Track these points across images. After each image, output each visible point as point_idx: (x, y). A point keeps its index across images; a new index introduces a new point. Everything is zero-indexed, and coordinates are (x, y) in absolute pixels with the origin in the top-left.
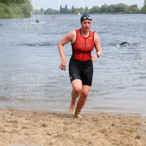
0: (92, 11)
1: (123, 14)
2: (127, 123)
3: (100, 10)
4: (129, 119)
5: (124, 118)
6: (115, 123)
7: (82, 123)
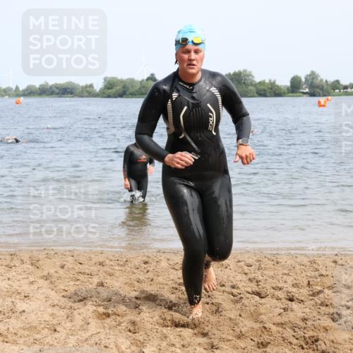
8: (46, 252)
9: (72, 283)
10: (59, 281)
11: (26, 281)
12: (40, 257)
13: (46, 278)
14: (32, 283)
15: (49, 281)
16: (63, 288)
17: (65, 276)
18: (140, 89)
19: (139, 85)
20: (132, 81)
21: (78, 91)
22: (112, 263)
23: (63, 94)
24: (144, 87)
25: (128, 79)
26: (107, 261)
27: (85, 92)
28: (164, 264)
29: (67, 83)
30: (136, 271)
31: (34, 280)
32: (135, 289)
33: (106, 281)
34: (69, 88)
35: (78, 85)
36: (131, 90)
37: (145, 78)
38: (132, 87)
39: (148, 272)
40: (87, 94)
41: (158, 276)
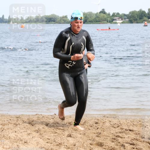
8: (37, 116)
9: (52, 135)
10: (45, 133)
11: (26, 133)
12: (34, 119)
13: (37, 131)
14: (29, 134)
15: (39, 133)
16: (47, 137)
17: (48, 130)
18: (95, 18)
19: (95, 16)
20: (90, 14)
21: (58, 20)
23: (49, 21)
24: (97, 17)
25: (88, 12)
28: (107, 124)
29: (52, 15)
30: (90, 128)
31: (30, 132)
32: (90, 138)
33: (73, 133)
34: (53, 18)
35: (58, 16)
36: (90, 19)
37: (99, 11)
38: (90, 17)
39: (98, 128)
40: (63, 22)
41: (104, 131)
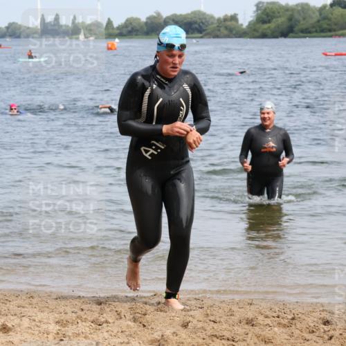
0: (124, 31)
1: (201, 37)
2: (222, 320)
3: (145, 29)
4: (226, 310)
5: (211, 306)
6: (191, 319)
7: (103, 320)
8: (157, 299)
18: (318, 21)
19: (317, 14)
20: (305, 8)
21: (211, 27)
22: (268, 321)
24: (325, 18)
25: (297, 5)
26: (261, 318)
27: (222, 30)
29: (193, 13)
34: (196, 23)
35: (212, 17)
36: (303, 25)
38: (304, 19)
40: (226, 32)
